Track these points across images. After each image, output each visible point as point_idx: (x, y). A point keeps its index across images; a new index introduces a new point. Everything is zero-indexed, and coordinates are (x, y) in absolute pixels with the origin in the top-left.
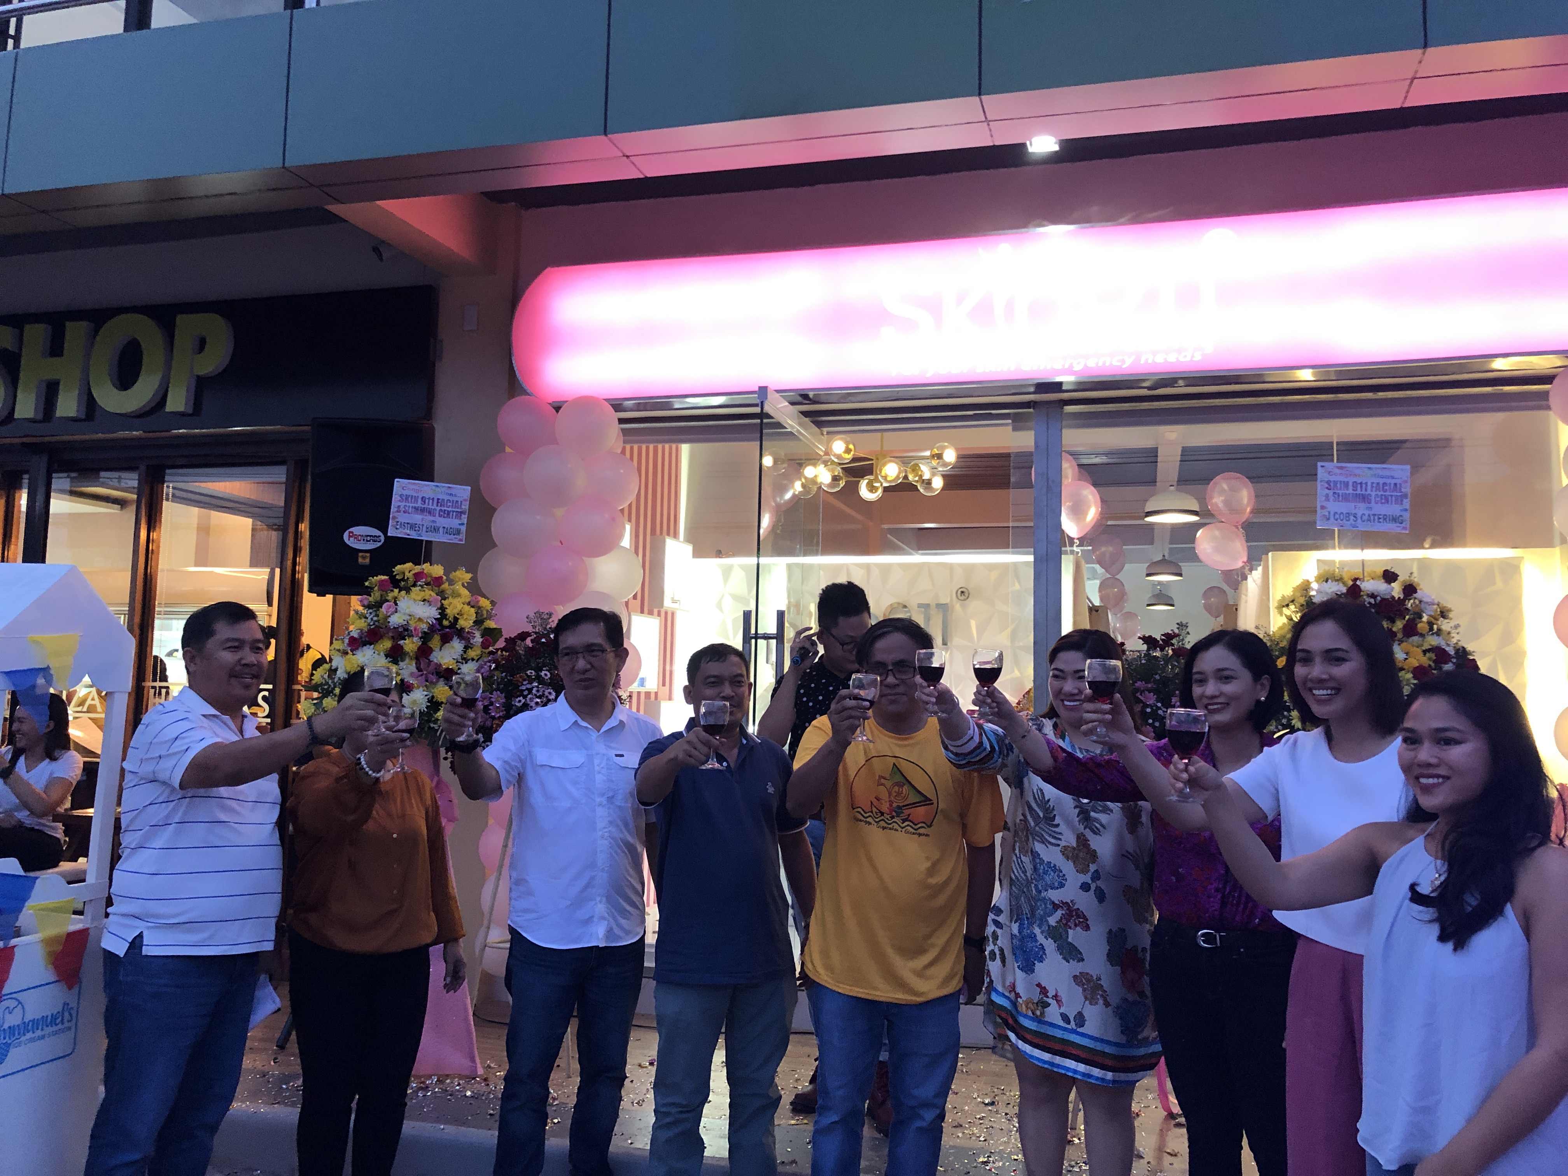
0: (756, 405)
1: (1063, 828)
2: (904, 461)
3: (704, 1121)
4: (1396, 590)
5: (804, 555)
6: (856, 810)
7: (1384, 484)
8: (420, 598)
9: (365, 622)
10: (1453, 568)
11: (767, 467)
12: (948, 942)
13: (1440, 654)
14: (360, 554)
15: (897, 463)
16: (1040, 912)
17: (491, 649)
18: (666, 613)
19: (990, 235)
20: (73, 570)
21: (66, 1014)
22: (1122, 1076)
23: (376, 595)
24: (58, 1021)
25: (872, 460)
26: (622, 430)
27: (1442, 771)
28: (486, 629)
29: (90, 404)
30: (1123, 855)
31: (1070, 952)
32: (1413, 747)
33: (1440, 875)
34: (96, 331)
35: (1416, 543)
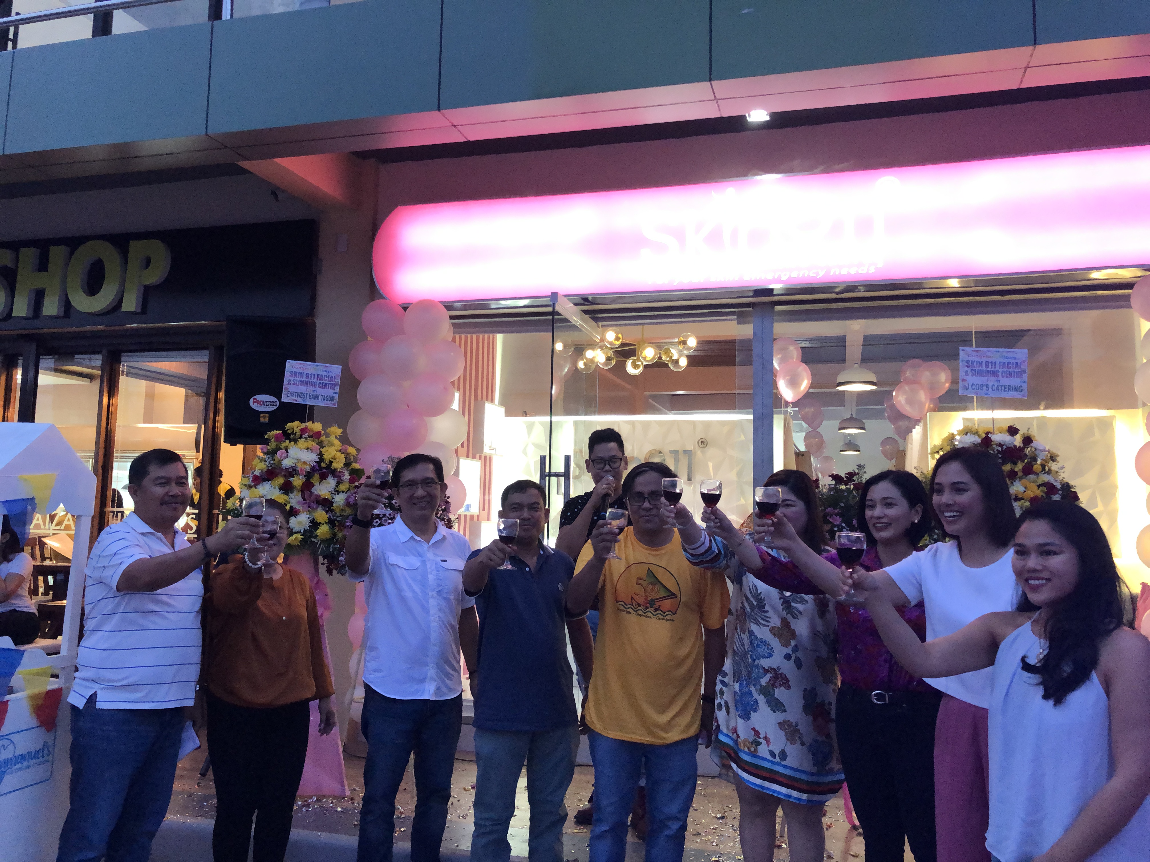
0: (549, 306)
1: (771, 613)
2: (658, 346)
3: (511, 830)
4: (1018, 441)
5: (586, 415)
6: (620, 603)
7: (1009, 363)
8: (304, 446)
9: (265, 464)
10: (1062, 423)
11: (559, 351)
12: (689, 699)
13: (1050, 488)
14: (261, 415)
15: (653, 348)
16: (754, 675)
17: (356, 484)
18: (485, 457)
19: (720, 182)
20: (52, 427)
21: (46, 751)
22: (816, 798)
23: (273, 445)
24: (39, 756)
25: (635, 345)
26: (452, 323)
27: (1044, 575)
28: (352, 469)
29: (67, 305)
30: (814, 633)
31: (776, 706)
32: (1022, 557)
33: (1043, 650)
34: (72, 254)
35: (1035, 406)
